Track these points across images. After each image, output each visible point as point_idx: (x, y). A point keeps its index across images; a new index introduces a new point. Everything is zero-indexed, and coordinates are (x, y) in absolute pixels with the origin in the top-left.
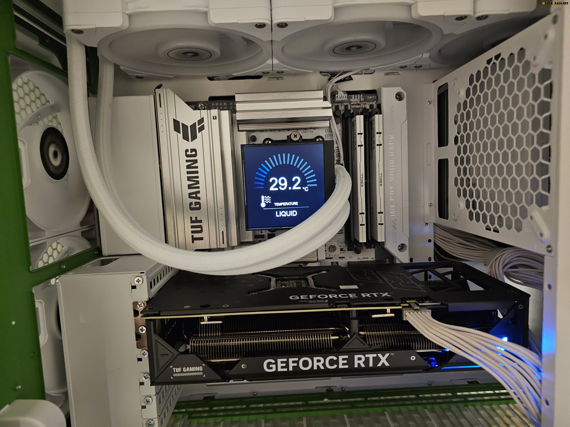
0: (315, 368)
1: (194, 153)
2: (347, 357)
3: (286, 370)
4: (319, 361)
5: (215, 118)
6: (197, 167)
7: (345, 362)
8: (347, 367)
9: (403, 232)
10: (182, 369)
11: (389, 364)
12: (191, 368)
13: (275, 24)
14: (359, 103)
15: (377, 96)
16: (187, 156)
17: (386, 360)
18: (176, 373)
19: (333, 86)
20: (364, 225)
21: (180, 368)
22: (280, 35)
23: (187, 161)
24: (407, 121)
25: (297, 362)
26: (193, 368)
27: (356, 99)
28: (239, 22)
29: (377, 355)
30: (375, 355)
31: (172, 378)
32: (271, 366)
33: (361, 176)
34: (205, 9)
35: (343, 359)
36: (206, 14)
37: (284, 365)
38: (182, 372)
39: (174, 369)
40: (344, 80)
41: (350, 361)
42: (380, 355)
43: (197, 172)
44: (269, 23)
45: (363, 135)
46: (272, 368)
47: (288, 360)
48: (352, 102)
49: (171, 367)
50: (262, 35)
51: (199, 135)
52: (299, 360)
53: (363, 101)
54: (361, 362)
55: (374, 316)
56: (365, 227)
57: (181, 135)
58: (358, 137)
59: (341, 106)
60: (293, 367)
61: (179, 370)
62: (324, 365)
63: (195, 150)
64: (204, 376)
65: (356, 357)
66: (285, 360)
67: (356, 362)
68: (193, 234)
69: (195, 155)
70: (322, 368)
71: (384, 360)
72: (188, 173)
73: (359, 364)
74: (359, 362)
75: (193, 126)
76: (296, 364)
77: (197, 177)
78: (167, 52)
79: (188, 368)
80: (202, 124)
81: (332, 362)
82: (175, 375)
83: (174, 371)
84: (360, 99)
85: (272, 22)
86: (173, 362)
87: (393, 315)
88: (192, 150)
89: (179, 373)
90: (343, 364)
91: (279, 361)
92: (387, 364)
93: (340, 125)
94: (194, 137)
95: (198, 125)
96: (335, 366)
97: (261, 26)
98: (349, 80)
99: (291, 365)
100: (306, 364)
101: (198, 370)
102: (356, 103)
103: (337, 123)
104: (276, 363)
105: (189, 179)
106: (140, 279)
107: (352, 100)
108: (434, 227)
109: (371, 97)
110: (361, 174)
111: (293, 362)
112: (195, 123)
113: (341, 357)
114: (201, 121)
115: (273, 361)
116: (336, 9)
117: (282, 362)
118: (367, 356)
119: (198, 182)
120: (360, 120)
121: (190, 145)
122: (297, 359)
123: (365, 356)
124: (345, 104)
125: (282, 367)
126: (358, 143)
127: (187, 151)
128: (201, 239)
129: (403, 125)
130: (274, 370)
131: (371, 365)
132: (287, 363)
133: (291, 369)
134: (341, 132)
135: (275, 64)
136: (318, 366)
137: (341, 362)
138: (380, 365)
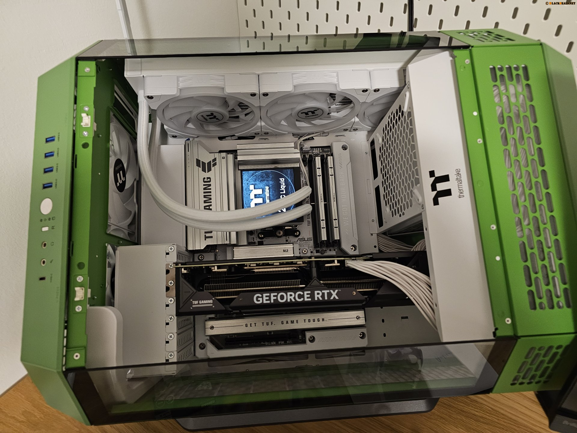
0: (289, 301)
1: (209, 180)
2: (309, 292)
3: (269, 302)
4: (291, 295)
5: (223, 158)
6: (210, 189)
7: (309, 296)
8: (310, 299)
9: (353, 236)
10: (199, 302)
11: (338, 298)
12: (204, 301)
13: (261, 94)
14: (319, 153)
15: (331, 149)
16: (204, 182)
17: (336, 294)
18: (194, 304)
19: (301, 142)
20: (324, 228)
21: (197, 301)
22: (265, 102)
23: (204, 185)
24: (350, 163)
25: (277, 296)
26: (206, 301)
27: (317, 151)
28: (241, 92)
29: (330, 291)
30: (328, 291)
31: (191, 308)
32: (259, 299)
33: (321, 195)
34: (224, 86)
35: (307, 294)
36: (223, 89)
37: (268, 298)
38: (199, 304)
39: (193, 302)
40: (309, 139)
41: (312, 295)
42: (332, 291)
43: (210, 192)
44: (258, 93)
45: (321, 169)
46: (259, 301)
47: (270, 295)
48: (314, 153)
49: (191, 300)
50: (254, 102)
51: (213, 168)
52: (278, 294)
53: (321, 152)
54: (319, 296)
55: (327, 265)
56: (325, 229)
57: (201, 169)
58: (317, 170)
59: (307, 155)
60: (274, 300)
61: (196, 302)
62: (294, 298)
63: (210, 178)
64: (214, 307)
65: (316, 292)
66: (268, 294)
67: (316, 296)
68: (205, 234)
69: (210, 181)
70: (293, 300)
71: (334, 295)
72: (204, 193)
73: (318, 298)
74: (318, 296)
75: (209, 163)
76: (275, 298)
77: (210, 195)
78: (196, 115)
79: (203, 301)
80: (215, 162)
81: (300, 296)
82: (194, 306)
83: (193, 303)
84: (320, 151)
85: (259, 93)
86: (193, 297)
87: (339, 264)
88: (208, 178)
89: (196, 304)
90: (308, 298)
91: (265, 295)
92: (337, 298)
93: (307, 167)
94: (209, 170)
95: (213, 163)
96: (302, 299)
97: (253, 95)
98: (312, 139)
99: (273, 298)
100: (282, 298)
101: (210, 303)
102: (317, 153)
103: (305, 166)
104: (262, 297)
105: (205, 197)
106: (172, 247)
107: (314, 152)
108: (377, 237)
109: (326, 150)
110: (321, 194)
111: (274, 296)
112: (211, 161)
113: (306, 293)
114: (215, 160)
115: (260, 295)
116: (295, 87)
117: (266, 296)
118: (323, 291)
119: (211, 199)
120: (318, 160)
121: (207, 175)
122: (276, 294)
123: (322, 292)
124: (310, 154)
125: (267, 300)
126: (318, 174)
127: (204, 178)
128: (212, 237)
129: (348, 165)
130: (261, 302)
131: (326, 298)
132: (270, 297)
133: (272, 301)
134: (308, 172)
135: (263, 126)
136: (291, 299)
137: (306, 296)
138: (332, 298)
